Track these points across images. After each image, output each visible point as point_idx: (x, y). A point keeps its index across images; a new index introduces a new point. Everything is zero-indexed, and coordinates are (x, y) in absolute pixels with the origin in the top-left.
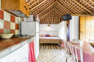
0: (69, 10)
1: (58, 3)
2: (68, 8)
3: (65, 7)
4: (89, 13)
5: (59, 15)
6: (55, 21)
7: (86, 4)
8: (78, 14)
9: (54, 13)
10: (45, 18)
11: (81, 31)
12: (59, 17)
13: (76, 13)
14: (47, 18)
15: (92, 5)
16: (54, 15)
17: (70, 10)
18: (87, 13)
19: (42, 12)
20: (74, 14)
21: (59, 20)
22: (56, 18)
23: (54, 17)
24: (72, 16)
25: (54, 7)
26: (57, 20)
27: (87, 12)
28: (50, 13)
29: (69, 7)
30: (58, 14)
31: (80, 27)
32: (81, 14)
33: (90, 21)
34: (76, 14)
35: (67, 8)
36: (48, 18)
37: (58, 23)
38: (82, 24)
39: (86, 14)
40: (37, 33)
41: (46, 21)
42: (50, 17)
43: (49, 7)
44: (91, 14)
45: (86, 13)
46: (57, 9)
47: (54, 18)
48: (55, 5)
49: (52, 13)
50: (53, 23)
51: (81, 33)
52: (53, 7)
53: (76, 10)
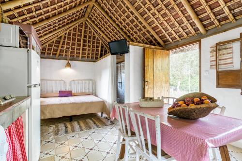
0: (121, 29)
1: (96, 7)
2: (120, 24)
3: (114, 21)
4: (159, 44)
5: (97, 39)
6: (89, 54)
7: (155, 25)
8: (139, 42)
9: (85, 32)
10: (58, 42)
11: (146, 80)
12: (98, 43)
13: (136, 39)
14: (64, 42)
15: (164, 29)
16: (85, 36)
17: (125, 30)
18: (156, 44)
19: (50, 21)
20: (133, 41)
21: (97, 50)
22: (89, 46)
23: (85, 41)
24: (130, 46)
25: (86, 15)
26: (93, 50)
27: (155, 40)
28: (75, 29)
29: (122, 24)
30: (96, 36)
31: (146, 72)
32: (146, 43)
33: (161, 59)
34: (135, 41)
35: (118, 25)
36: (68, 44)
37: (95, 58)
38: (148, 65)
39: (154, 45)
40: (35, 86)
41: (62, 51)
42: (74, 40)
43: (70, 13)
44: (161, 46)
45: (154, 42)
46: (93, 22)
47: (84, 46)
48: (89, 10)
49: (80, 31)
50: (82, 57)
51: (146, 83)
52: (83, 16)
53: (136, 33)
